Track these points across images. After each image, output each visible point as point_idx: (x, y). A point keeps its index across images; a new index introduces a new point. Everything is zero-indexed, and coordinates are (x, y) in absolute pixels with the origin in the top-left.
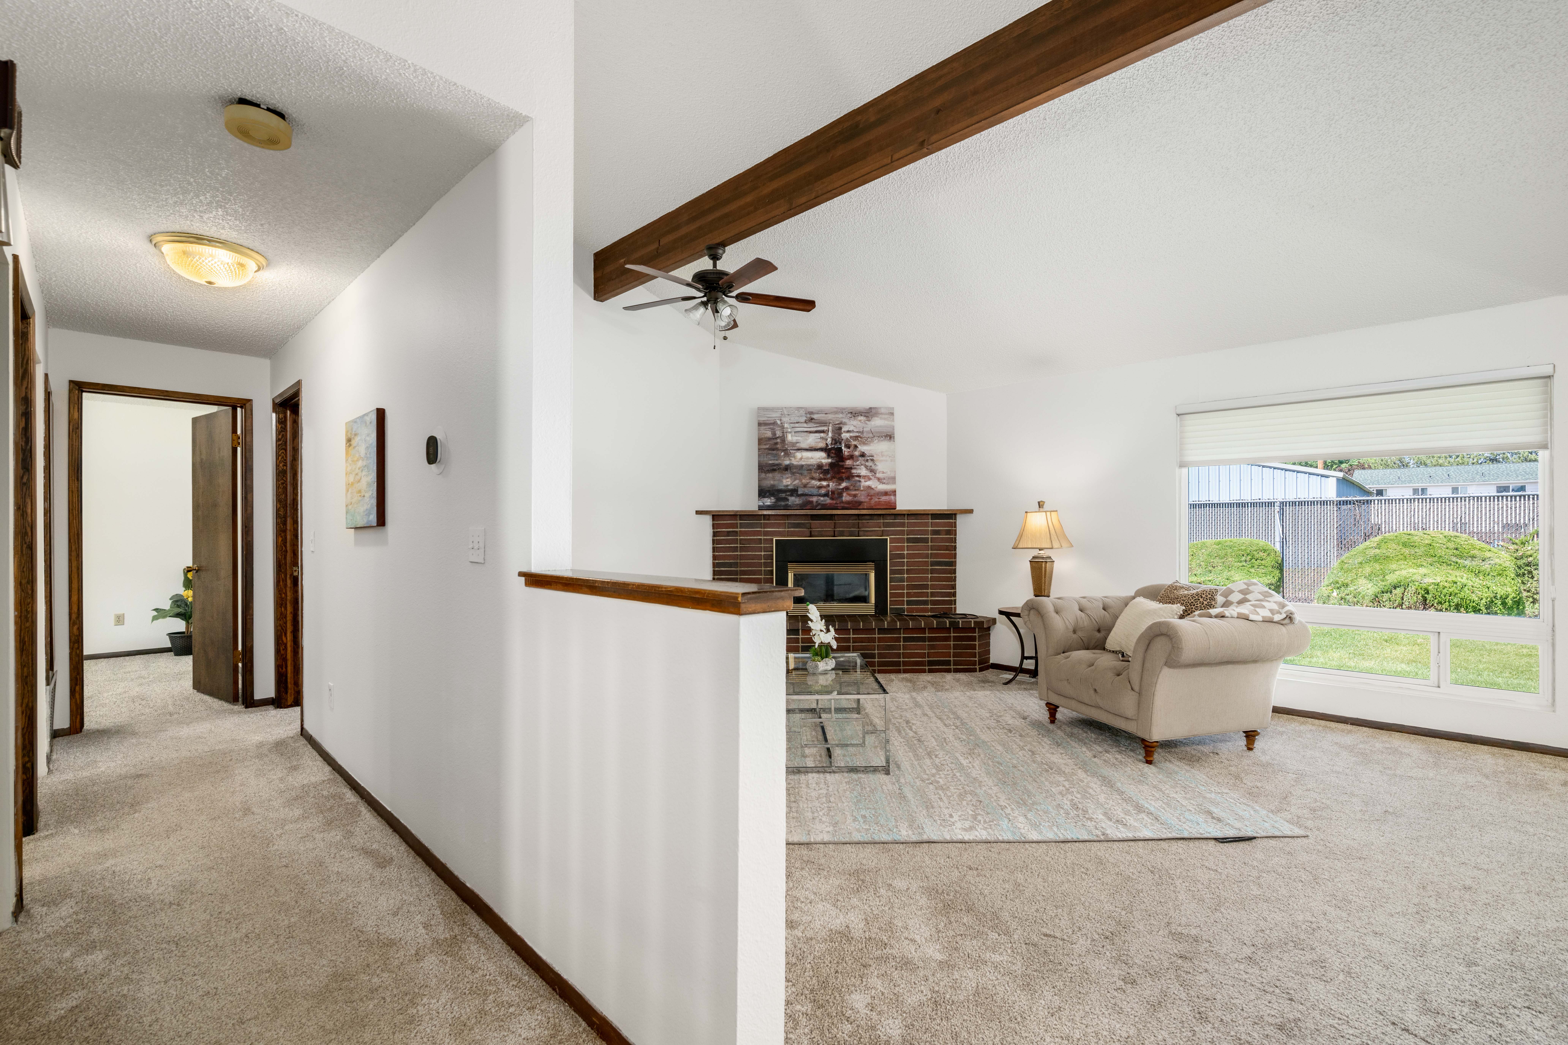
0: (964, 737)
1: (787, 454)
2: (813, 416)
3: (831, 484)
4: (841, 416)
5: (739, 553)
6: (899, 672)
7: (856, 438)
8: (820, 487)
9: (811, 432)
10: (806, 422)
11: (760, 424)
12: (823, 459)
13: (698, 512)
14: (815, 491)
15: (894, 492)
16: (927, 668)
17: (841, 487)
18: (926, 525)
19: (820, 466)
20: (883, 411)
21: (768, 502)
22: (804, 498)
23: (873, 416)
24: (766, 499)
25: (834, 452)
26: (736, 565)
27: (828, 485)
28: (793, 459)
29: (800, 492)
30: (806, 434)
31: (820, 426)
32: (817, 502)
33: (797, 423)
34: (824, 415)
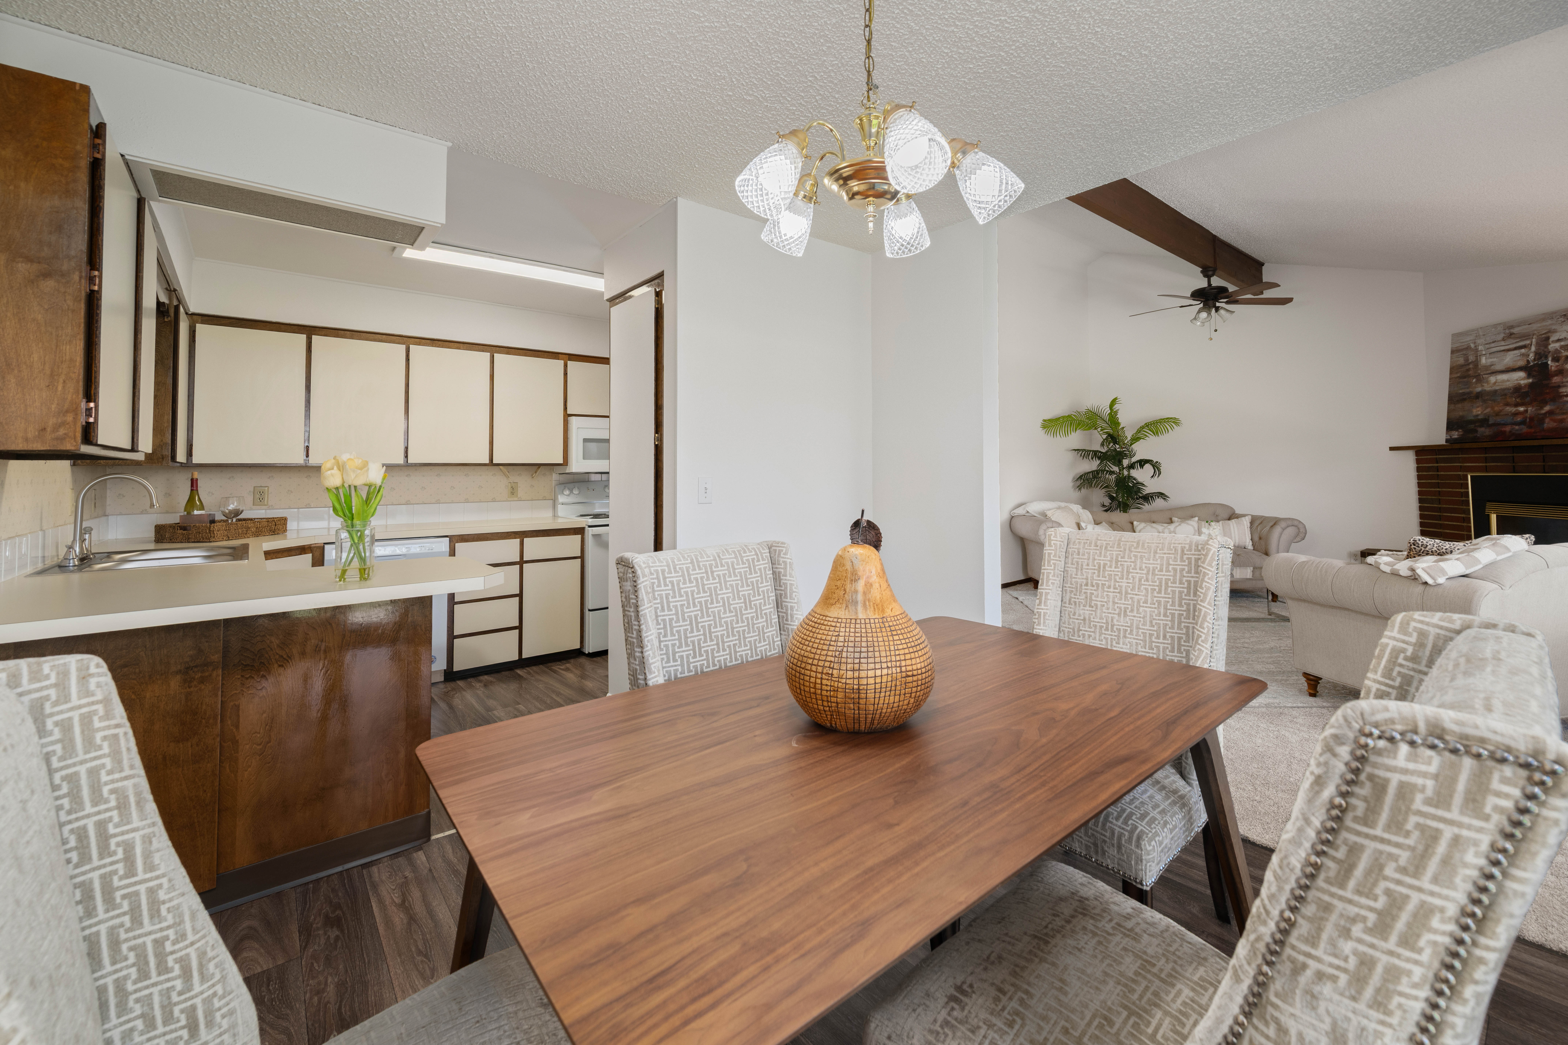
1: (1480, 379)
2: (1512, 331)
3: (1530, 409)
4: (1550, 322)
5: (1440, 490)
8: (1516, 414)
9: (1509, 350)
10: (1503, 340)
11: (1453, 352)
12: (1523, 379)
13: (1393, 448)
14: (1509, 419)
17: (1543, 412)
19: (1517, 389)
21: (1456, 434)
22: (1495, 428)
24: (1453, 432)
25: (1536, 369)
26: (1438, 501)
27: (1526, 411)
28: (1485, 385)
29: (1491, 422)
30: (1502, 353)
31: (1521, 341)
32: (1510, 432)
33: (1493, 342)
34: (1527, 326)
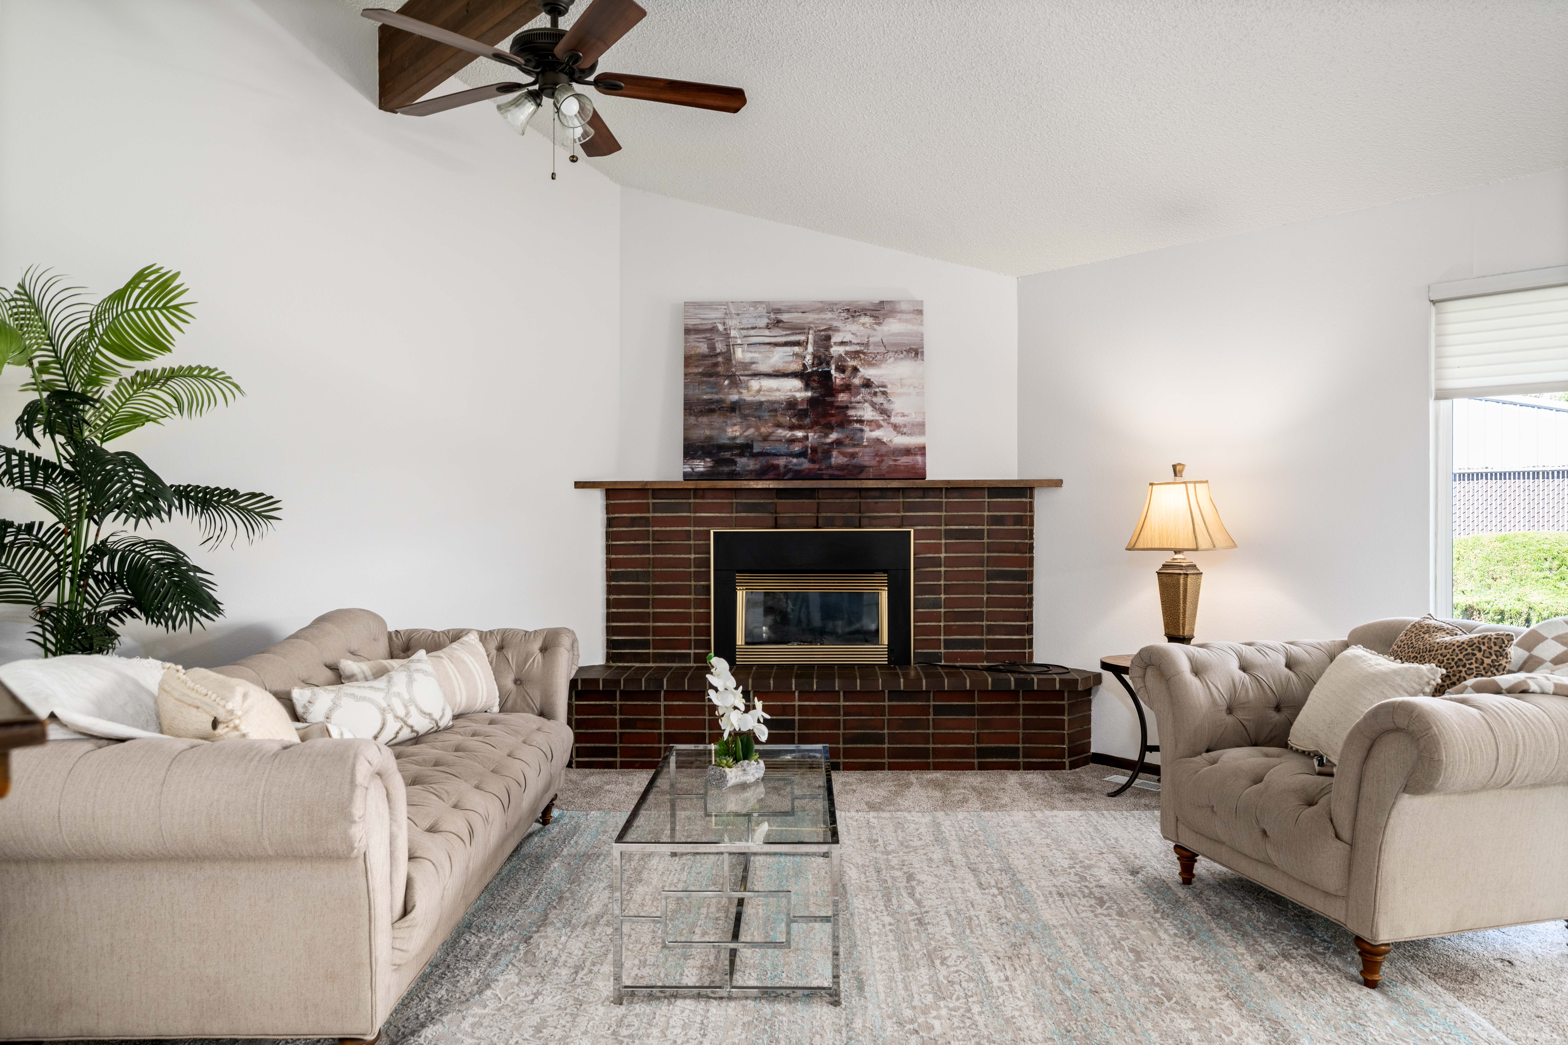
0: (1009, 916)
1: (735, 382)
2: (780, 317)
3: (811, 435)
4: (829, 315)
5: (651, 556)
6: (925, 767)
7: (856, 354)
8: (792, 441)
9: (776, 345)
10: (767, 327)
11: (688, 331)
12: (799, 390)
13: (579, 485)
14: (782, 448)
15: (922, 450)
16: (976, 761)
17: (829, 440)
18: (979, 507)
19: (791, 404)
20: (904, 306)
21: (700, 466)
22: (763, 460)
23: (886, 316)
24: (697, 462)
25: (816, 378)
26: (646, 576)
27: (806, 438)
28: (744, 391)
29: (756, 450)
30: (767, 347)
31: (793, 334)
32: (786, 466)
33: (753, 328)
34: (800, 315)
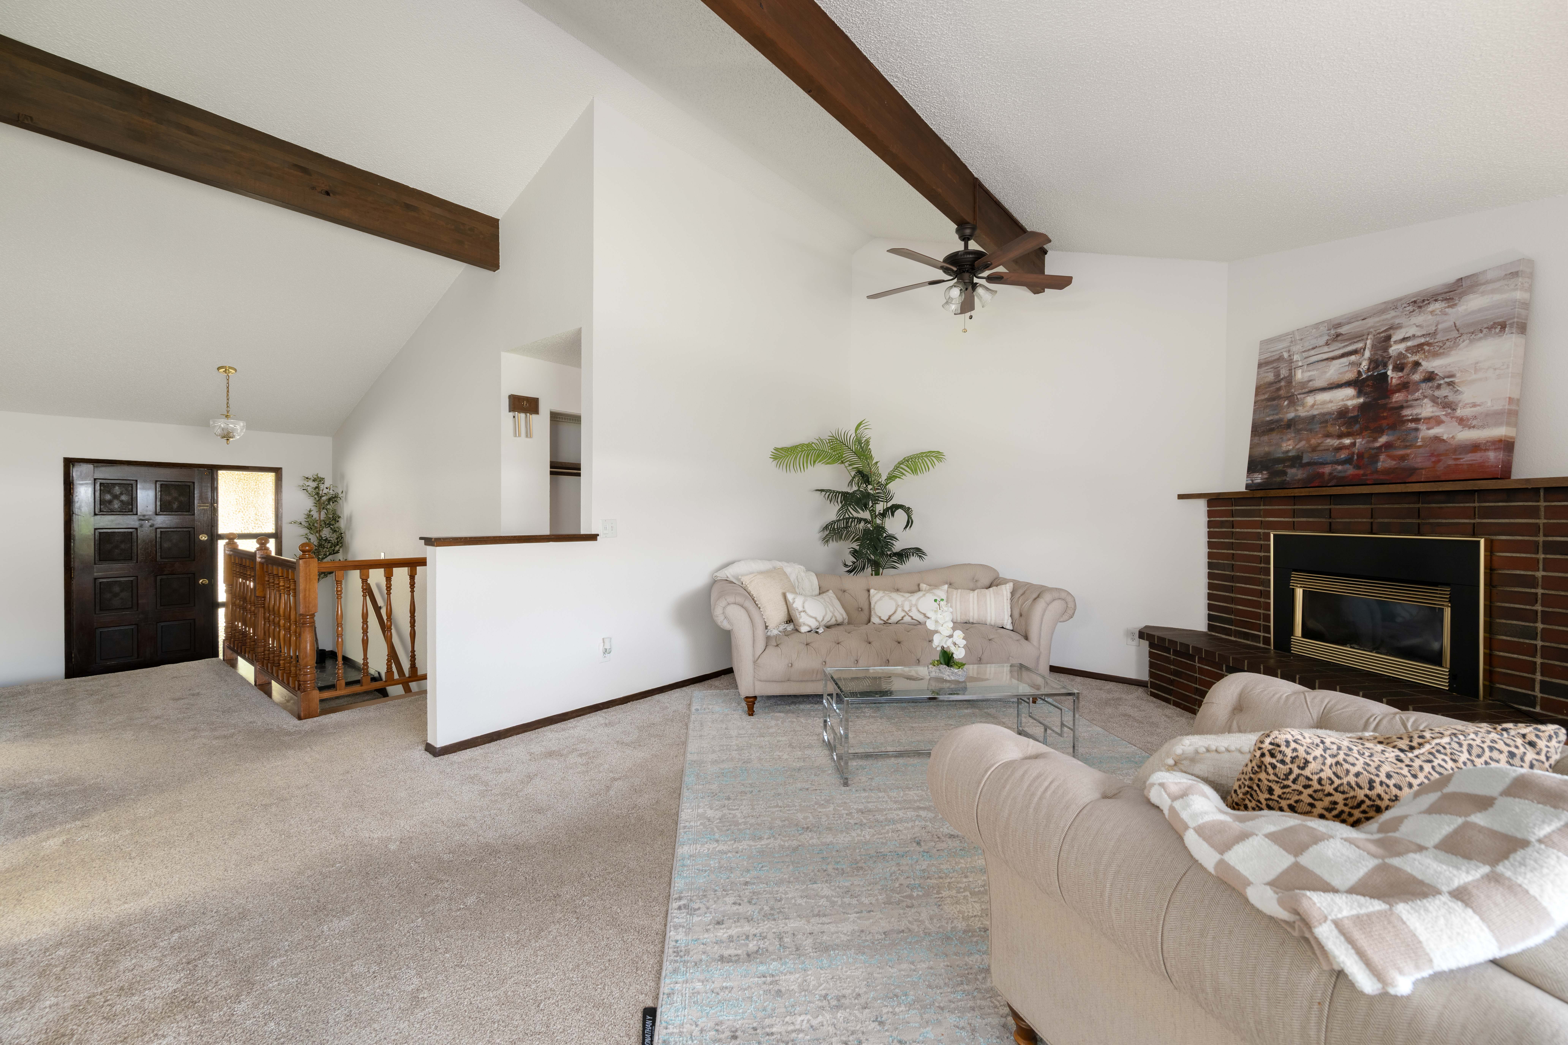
1: (1293, 401)
2: (1340, 331)
3: (1358, 441)
4: (1393, 313)
7: (1420, 348)
8: (1339, 449)
9: (1333, 358)
10: (1327, 344)
11: (1260, 365)
12: (1352, 398)
13: (1181, 497)
14: (1329, 457)
17: (1377, 445)
19: (1342, 414)
21: (1259, 478)
22: (1311, 469)
23: (1464, 294)
24: (1256, 475)
25: (1370, 383)
27: (1353, 444)
28: (1300, 408)
29: (1305, 460)
30: (1325, 362)
31: (1350, 344)
32: (1330, 474)
33: (1313, 348)
34: (1360, 322)
